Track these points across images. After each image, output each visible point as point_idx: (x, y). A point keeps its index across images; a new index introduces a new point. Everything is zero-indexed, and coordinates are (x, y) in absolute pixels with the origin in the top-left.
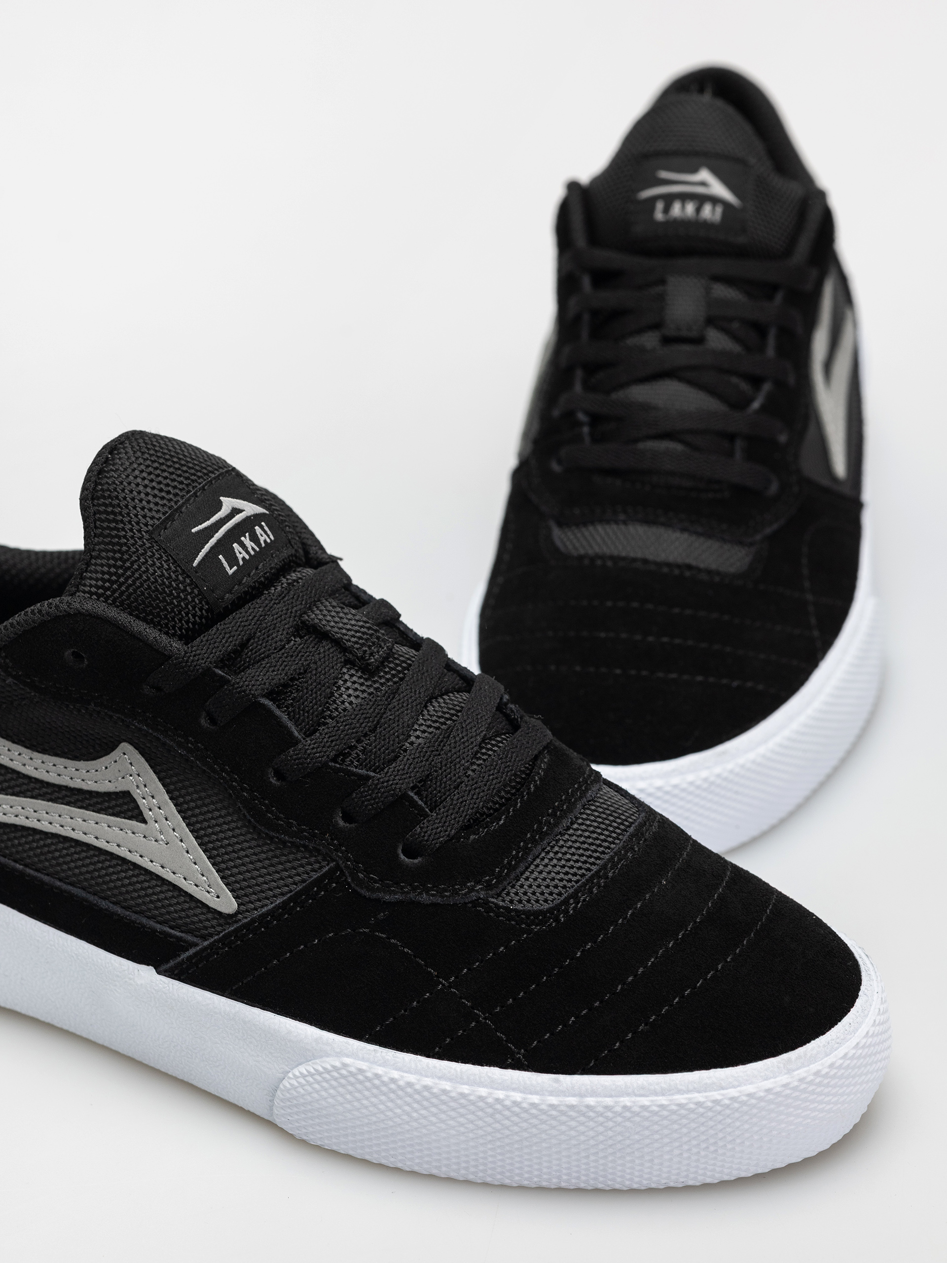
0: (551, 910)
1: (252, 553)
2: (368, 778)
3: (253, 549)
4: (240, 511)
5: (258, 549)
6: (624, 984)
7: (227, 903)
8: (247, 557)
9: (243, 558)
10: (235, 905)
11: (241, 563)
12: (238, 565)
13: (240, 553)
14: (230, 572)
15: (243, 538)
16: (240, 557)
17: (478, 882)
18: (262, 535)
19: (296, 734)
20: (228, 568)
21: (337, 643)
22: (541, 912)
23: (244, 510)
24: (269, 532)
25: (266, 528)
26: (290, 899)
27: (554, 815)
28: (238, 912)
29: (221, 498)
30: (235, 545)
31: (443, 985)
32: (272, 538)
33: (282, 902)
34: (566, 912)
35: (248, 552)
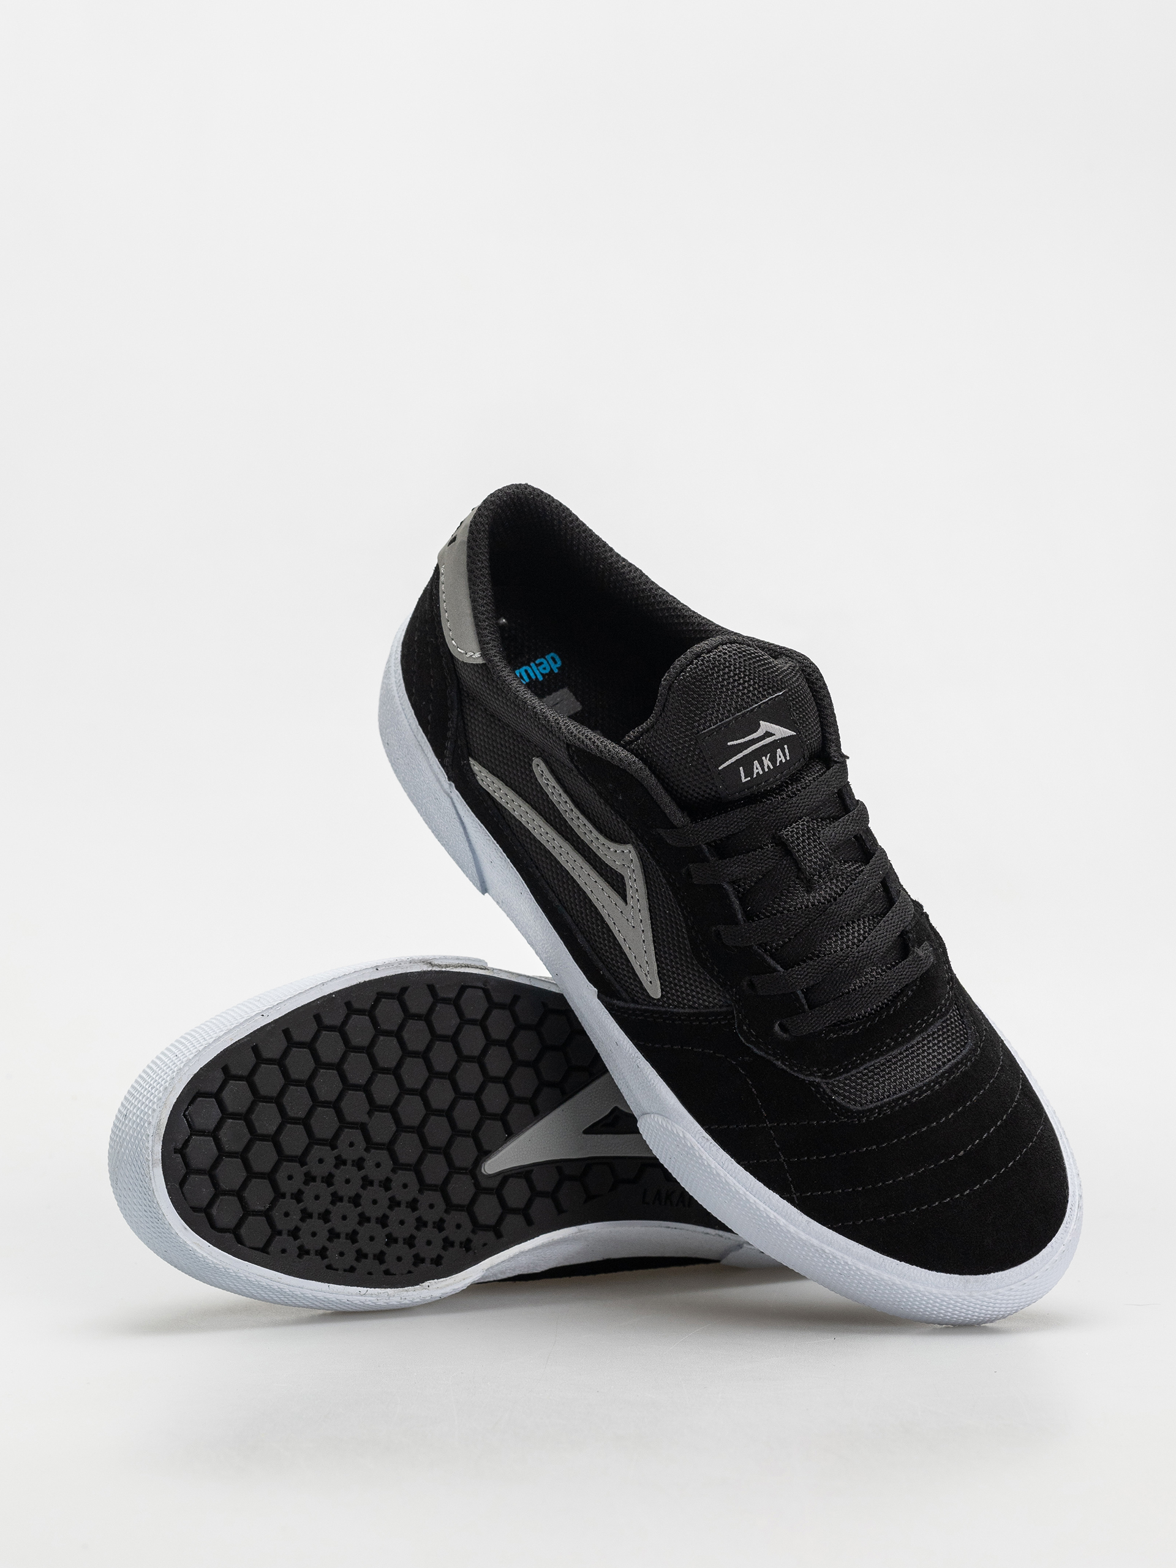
0: (859, 1112)
1: (766, 770)
2: (775, 970)
3: (768, 767)
4: (772, 735)
5: (772, 767)
6: (883, 1183)
7: (655, 990)
8: (761, 773)
9: (758, 773)
10: (659, 996)
11: (755, 776)
12: (752, 777)
13: (757, 769)
14: (744, 780)
15: (764, 758)
16: (756, 771)
17: (819, 1070)
18: (780, 757)
19: (740, 916)
20: (743, 777)
21: (796, 863)
22: (851, 1111)
23: (775, 735)
24: (788, 754)
25: (787, 751)
26: (694, 1014)
27: (895, 1040)
28: (658, 1000)
29: (761, 722)
30: (756, 762)
31: (767, 1125)
32: (788, 758)
33: (689, 1013)
34: (868, 1118)
35: (763, 769)
